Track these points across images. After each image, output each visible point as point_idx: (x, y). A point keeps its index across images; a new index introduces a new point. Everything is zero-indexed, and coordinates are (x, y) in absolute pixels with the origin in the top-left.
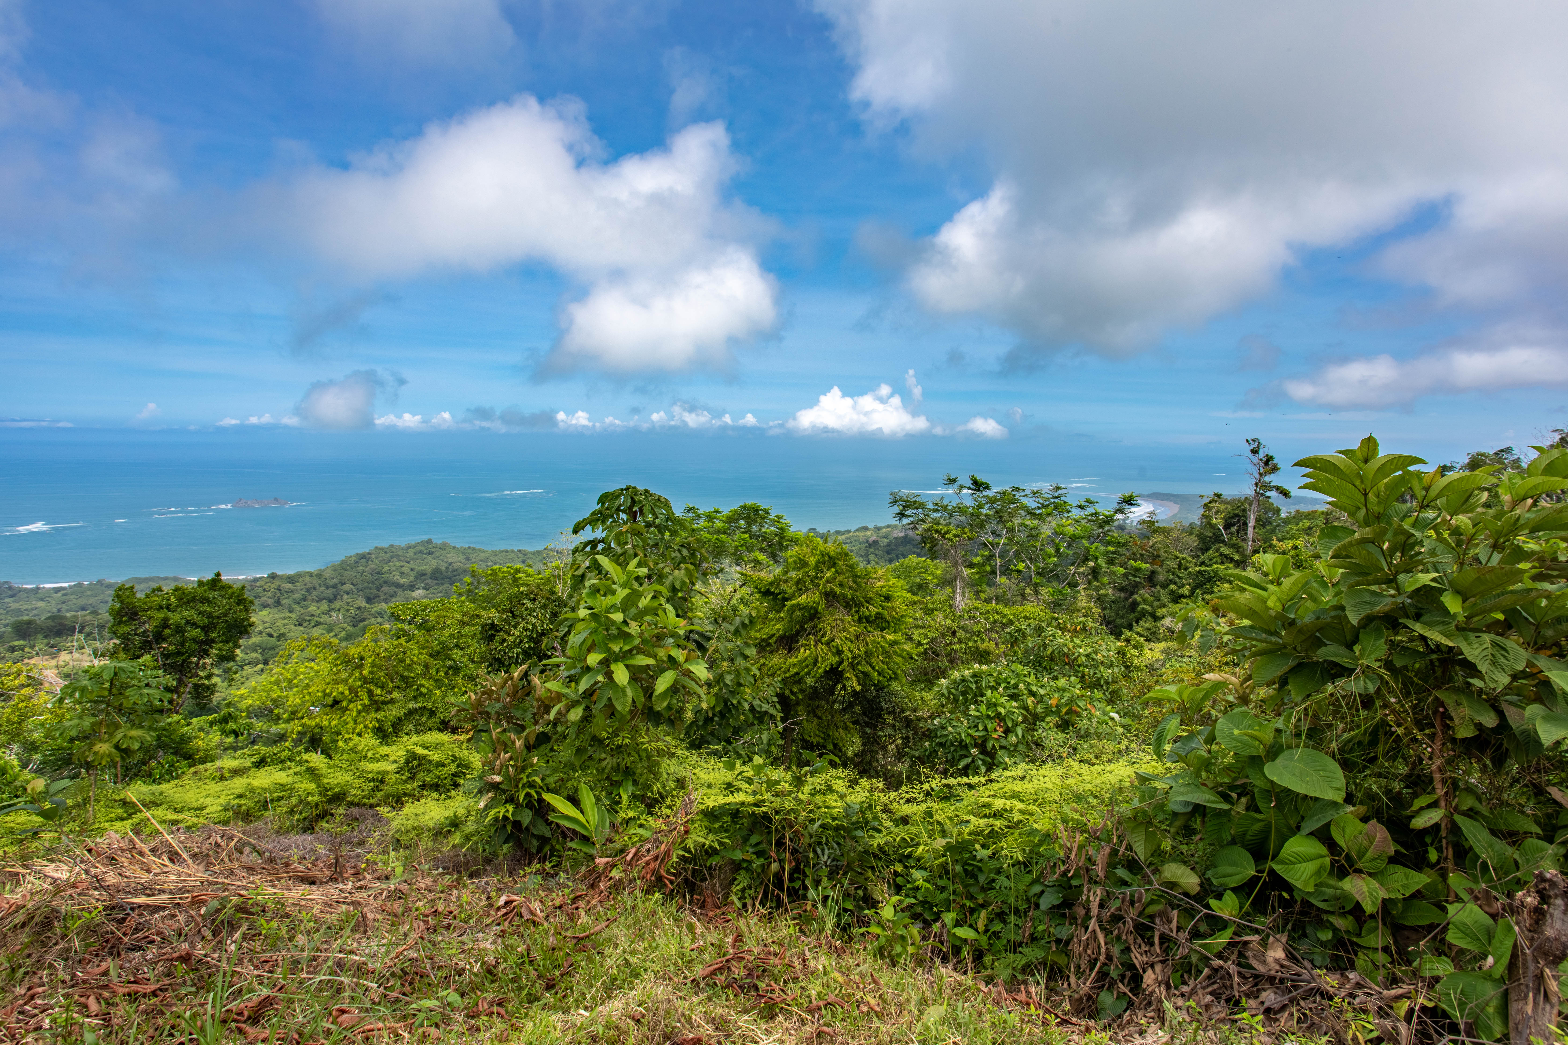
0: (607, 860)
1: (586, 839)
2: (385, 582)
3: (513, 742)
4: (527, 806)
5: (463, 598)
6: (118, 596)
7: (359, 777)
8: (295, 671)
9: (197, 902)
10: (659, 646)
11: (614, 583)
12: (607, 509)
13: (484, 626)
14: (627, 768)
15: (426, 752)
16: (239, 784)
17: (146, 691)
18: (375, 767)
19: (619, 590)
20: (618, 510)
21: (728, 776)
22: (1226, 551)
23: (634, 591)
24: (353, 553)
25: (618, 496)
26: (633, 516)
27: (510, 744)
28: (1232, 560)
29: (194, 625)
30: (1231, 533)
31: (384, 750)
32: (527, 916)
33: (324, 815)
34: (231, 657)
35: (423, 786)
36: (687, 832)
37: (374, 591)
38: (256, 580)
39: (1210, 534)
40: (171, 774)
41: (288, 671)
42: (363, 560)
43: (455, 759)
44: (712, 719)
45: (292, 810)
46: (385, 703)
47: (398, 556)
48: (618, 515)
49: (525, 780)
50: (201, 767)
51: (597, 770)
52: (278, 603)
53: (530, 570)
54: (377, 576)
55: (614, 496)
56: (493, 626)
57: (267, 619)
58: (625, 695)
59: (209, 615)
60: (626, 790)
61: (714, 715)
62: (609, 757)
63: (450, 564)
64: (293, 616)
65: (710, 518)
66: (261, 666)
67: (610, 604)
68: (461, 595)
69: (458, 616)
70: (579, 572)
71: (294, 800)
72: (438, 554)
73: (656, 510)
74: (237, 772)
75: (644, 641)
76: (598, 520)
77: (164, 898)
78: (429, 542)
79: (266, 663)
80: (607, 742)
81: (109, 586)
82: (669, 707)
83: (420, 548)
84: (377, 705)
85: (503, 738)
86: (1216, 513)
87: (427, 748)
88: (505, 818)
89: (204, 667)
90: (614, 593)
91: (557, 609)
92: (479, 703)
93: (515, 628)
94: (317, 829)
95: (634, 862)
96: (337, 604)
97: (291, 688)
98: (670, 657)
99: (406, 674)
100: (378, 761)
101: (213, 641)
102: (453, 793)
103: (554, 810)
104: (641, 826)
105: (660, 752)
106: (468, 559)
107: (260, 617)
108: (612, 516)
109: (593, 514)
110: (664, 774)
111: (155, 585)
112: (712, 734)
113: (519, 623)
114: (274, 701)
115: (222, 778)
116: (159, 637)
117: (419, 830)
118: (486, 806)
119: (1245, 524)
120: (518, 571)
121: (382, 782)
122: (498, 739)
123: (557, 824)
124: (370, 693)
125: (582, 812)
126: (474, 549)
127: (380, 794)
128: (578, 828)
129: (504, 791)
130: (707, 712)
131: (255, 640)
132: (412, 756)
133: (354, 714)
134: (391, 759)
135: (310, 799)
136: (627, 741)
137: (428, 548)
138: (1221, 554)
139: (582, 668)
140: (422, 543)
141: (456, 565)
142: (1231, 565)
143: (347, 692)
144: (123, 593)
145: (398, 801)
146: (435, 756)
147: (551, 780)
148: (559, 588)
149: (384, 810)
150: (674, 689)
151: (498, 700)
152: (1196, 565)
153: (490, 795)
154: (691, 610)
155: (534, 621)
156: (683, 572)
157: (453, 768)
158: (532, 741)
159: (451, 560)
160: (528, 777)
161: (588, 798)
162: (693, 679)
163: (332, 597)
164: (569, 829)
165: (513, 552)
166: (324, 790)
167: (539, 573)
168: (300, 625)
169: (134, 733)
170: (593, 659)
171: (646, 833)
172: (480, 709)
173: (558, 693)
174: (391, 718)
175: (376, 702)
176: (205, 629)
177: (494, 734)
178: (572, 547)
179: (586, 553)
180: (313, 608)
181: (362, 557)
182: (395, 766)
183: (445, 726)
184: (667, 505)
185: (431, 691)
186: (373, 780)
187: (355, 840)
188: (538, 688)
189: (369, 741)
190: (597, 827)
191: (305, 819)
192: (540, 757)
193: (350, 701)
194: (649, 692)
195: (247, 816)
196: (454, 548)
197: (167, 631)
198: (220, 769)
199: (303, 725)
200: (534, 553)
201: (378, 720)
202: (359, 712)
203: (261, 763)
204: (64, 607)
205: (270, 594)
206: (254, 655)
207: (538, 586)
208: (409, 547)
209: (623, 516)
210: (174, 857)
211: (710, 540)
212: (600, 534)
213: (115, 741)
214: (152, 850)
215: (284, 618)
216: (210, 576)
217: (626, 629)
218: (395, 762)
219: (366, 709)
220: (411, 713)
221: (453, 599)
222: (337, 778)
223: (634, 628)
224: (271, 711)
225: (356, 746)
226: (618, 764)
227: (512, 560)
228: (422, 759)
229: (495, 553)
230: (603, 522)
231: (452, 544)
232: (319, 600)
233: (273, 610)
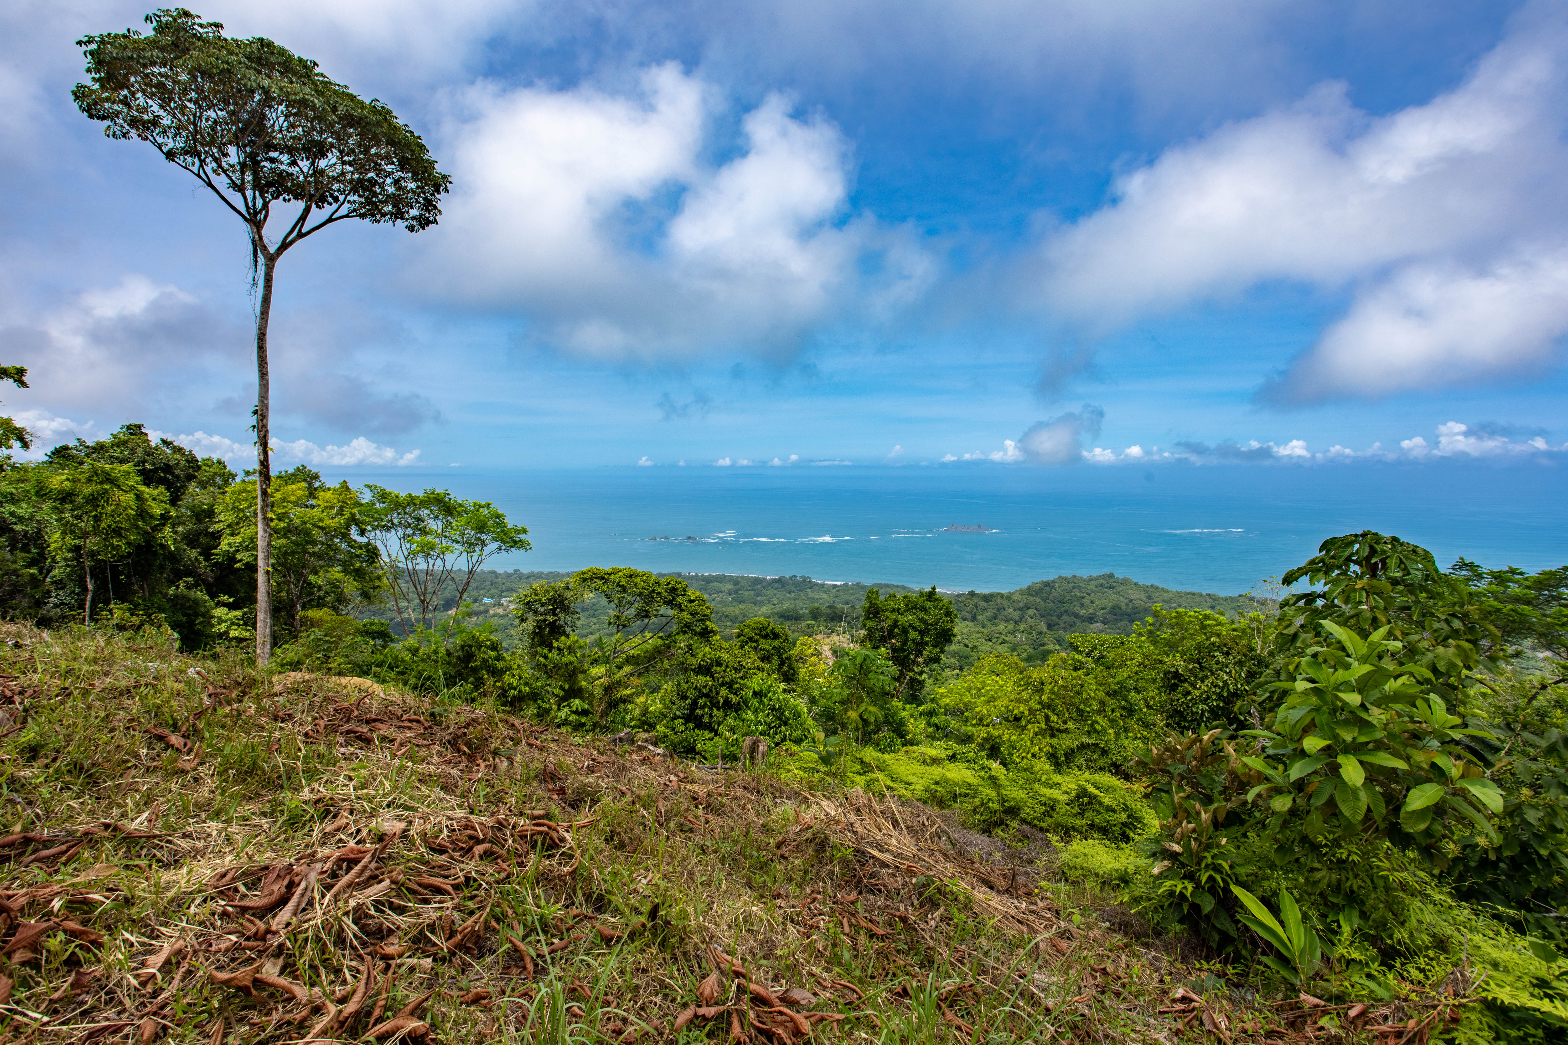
0: (1316, 1001)
1: (1284, 961)
2: (1066, 611)
3: (1198, 813)
4: (1209, 891)
5: (1143, 638)
6: (869, 598)
7: (1033, 798)
8: (984, 682)
9: (910, 872)
10: (1415, 747)
11: (1349, 656)
12: (1333, 557)
13: (1166, 673)
14: (1352, 892)
15: (1097, 792)
16: (936, 772)
17: (881, 677)
18: (1048, 792)
19: (1356, 664)
20: (1349, 559)
21: (1538, 967)
23: (1379, 670)
24: (1039, 580)
25: (1352, 543)
26: (1373, 571)
27: (1193, 812)
29: (914, 628)
31: (1057, 778)
32: (1208, 1026)
33: (1000, 823)
34: (937, 660)
35: (1092, 826)
36: (1455, 1020)
37: (1055, 618)
38: (959, 595)
40: (889, 748)
41: (977, 680)
42: (1047, 588)
43: (1126, 808)
44: (1495, 865)
45: (975, 810)
46: (1059, 730)
47: (1079, 587)
48: (1349, 567)
49: (1209, 860)
50: (911, 748)
51: (1307, 879)
52: (974, 618)
53: (1222, 618)
54: (1059, 605)
55: (1347, 542)
56: (1176, 675)
57: (965, 631)
58: (1357, 799)
59: (925, 622)
60: (1350, 920)
61: (1499, 859)
62: (1325, 868)
63: (1131, 601)
64: (985, 631)
65: (1499, 578)
66: (957, 671)
67: (1341, 680)
68: (1141, 635)
69: (1139, 658)
70: (1291, 631)
71: (977, 801)
72: (1119, 589)
73: (1409, 564)
74: (935, 761)
75: (1391, 736)
76: (1318, 570)
77: (887, 857)
78: (1111, 576)
79: (961, 669)
80: (1324, 850)
81: (864, 588)
82: (1428, 833)
83: (1101, 581)
84: (1053, 732)
85: (1186, 805)
87: (1098, 788)
88: (1182, 895)
89: (918, 664)
90: (1347, 667)
91: (1255, 668)
92: (1160, 759)
93: (1203, 682)
94: (993, 834)
95: (1360, 1023)
96: (1022, 627)
97: (979, 697)
98: (1433, 765)
99: (1082, 707)
100: (1051, 787)
101: (926, 644)
102: (1123, 845)
103: (1242, 906)
104: (1369, 976)
105: (1404, 886)
106: (1149, 597)
107: (960, 628)
108: (1339, 567)
109: (1313, 562)
110: (1414, 921)
111: (892, 592)
112: (1493, 884)
113: (1207, 677)
114: (966, 705)
115: (924, 762)
116: (891, 635)
117: (1088, 873)
118: (1161, 873)
120: (1207, 617)
121: (1053, 808)
122: (1181, 805)
123: (1245, 925)
124: (1047, 718)
125: (1282, 924)
126: (1157, 588)
127: (1050, 820)
128: (1276, 944)
129: (1183, 865)
130: (1486, 852)
131: (954, 647)
132: (1083, 793)
133: (1031, 735)
134: (1064, 789)
135: (990, 804)
136: (1356, 858)
137: (1109, 582)
139: (1295, 750)
140: (1103, 577)
141: (1137, 603)
143: (1027, 713)
144: (872, 594)
145: (1067, 833)
146: (1107, 800)
147: (1242, 871)
148: (1257, 643)
149: (1054, 838)
150: (1438, 810)
151: (1182, 761)
153: (1166, 862)
154: (1464, 704)
155: (1226, 678)
156: (1452, 650)
157: (1123, 817)
158: (1221, 818)
159: (1131, 597)
160: (1213, 857)
161: (1292, 912)
162: (1471, 804)
163: (1018, 619)
164: (1262, 938)
165: (1201, 595)
166: (1002, 800)
167: (1233, 622)
168: (990, 640)
169: (872, 709)
170: (1313, 743)
171: (1381, 992)
172: (1162, 766)
173: (1259, 773)
174: (1064, 747)
175: (1052, 728)
176: (922, 633)
177: (1176, 798)
178: (1281, 598)
179: (1300, 608)
180: (1002, 627)
181: (1047, 584)
182: (1066, 797)
183: (1116, 769)
184: (1427, 557)
185: (1105, 729)
186: (1045, 804)
187: (1025, 857)
188: (1232, 759)
189: (1043, 766)
190: (1302, 952)
191: (984, 821)
192: (1231, 840)
193: (1029, 722)
194: (1395, 803)
195: (940, 802)
196: (1136, 584)
197: (897, 630)
198: (923, 754)
199: (988, 733)
200: (1226, 599)
201: (1052, 746)
202: (1036, 734)
203: (953, 758)
204: (837, 600)
205: (968, 609)
206: (953, 660)
207: (1234, 640)
208: (1091, 579)
209: (1354, 568)
210: (895, 824)
211: (1498, 610)
212: (1320, 587)
213: (860, 711)
214: (882, 812)
215: (978, 632)
216: (927, 589)
217: (1364, 715)
218: (1067, 793)
219: (1041, 733)
220: (1083, 747)
221: (1133, 637)
222: (1016, 794)
223: (1376, 716)
224: (963, 713)
225: (1032, 766)
226: (1339, 881)
227: (1199, 604)
228: (1092, 798)
229: (1180, 595)
230: (1326, 573)
231: (1135, 580)
232: (1007, 620)
233: (970, 624)
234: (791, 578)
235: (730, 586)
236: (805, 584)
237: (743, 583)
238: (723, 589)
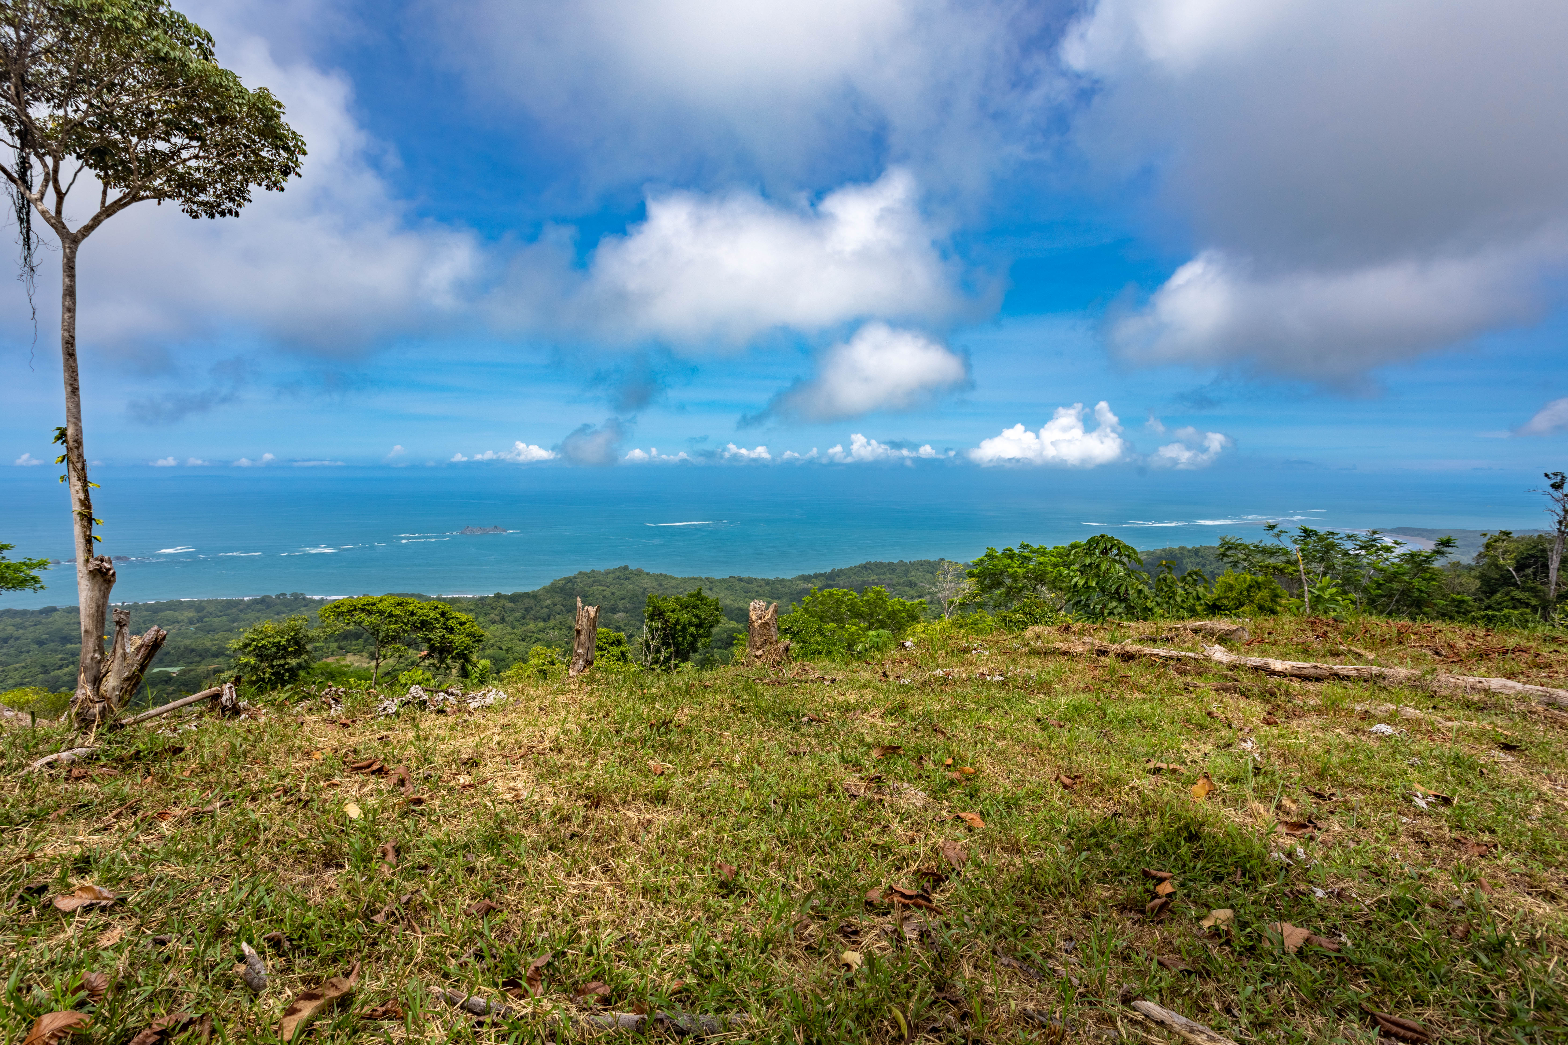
22: (1519, 594)
28: (1527, 605)
30: (1526, 576)
38: (484, 598)
39: (1497, 576)
42: (570, 584)
47: (599, 581)
52: (503, 620)
63: (645, 589)
64: (517, 632)
72: (634, 579)
78: (626, 568)
83: (618, 574)
86: (1503, 554)
96: (551, 623)
106: (660, 585)
119: (1546, 567)
126: (665, 576)
137: (625, 574)
138: (1513, 598)
140: (620, 569)
141: (651, 591)
142: (1528, 611)
152: (1479, 609)
159: (645, 586)
163: (546, 616)
165: (701, 579)
168: (523, 640)
180: (532, 626)
181: (569, 580)
196: (648, 574)
200: (720, 581)
205: (496, 611)
208: (608, 573)
215: (511, 634)
231: (647, 571)
232: (535, 619)
233: (500, 626)
234: (278, 597)
235: (191, 614)
236: (299, 602)
237: (210, 609)
238: (180, 618)
